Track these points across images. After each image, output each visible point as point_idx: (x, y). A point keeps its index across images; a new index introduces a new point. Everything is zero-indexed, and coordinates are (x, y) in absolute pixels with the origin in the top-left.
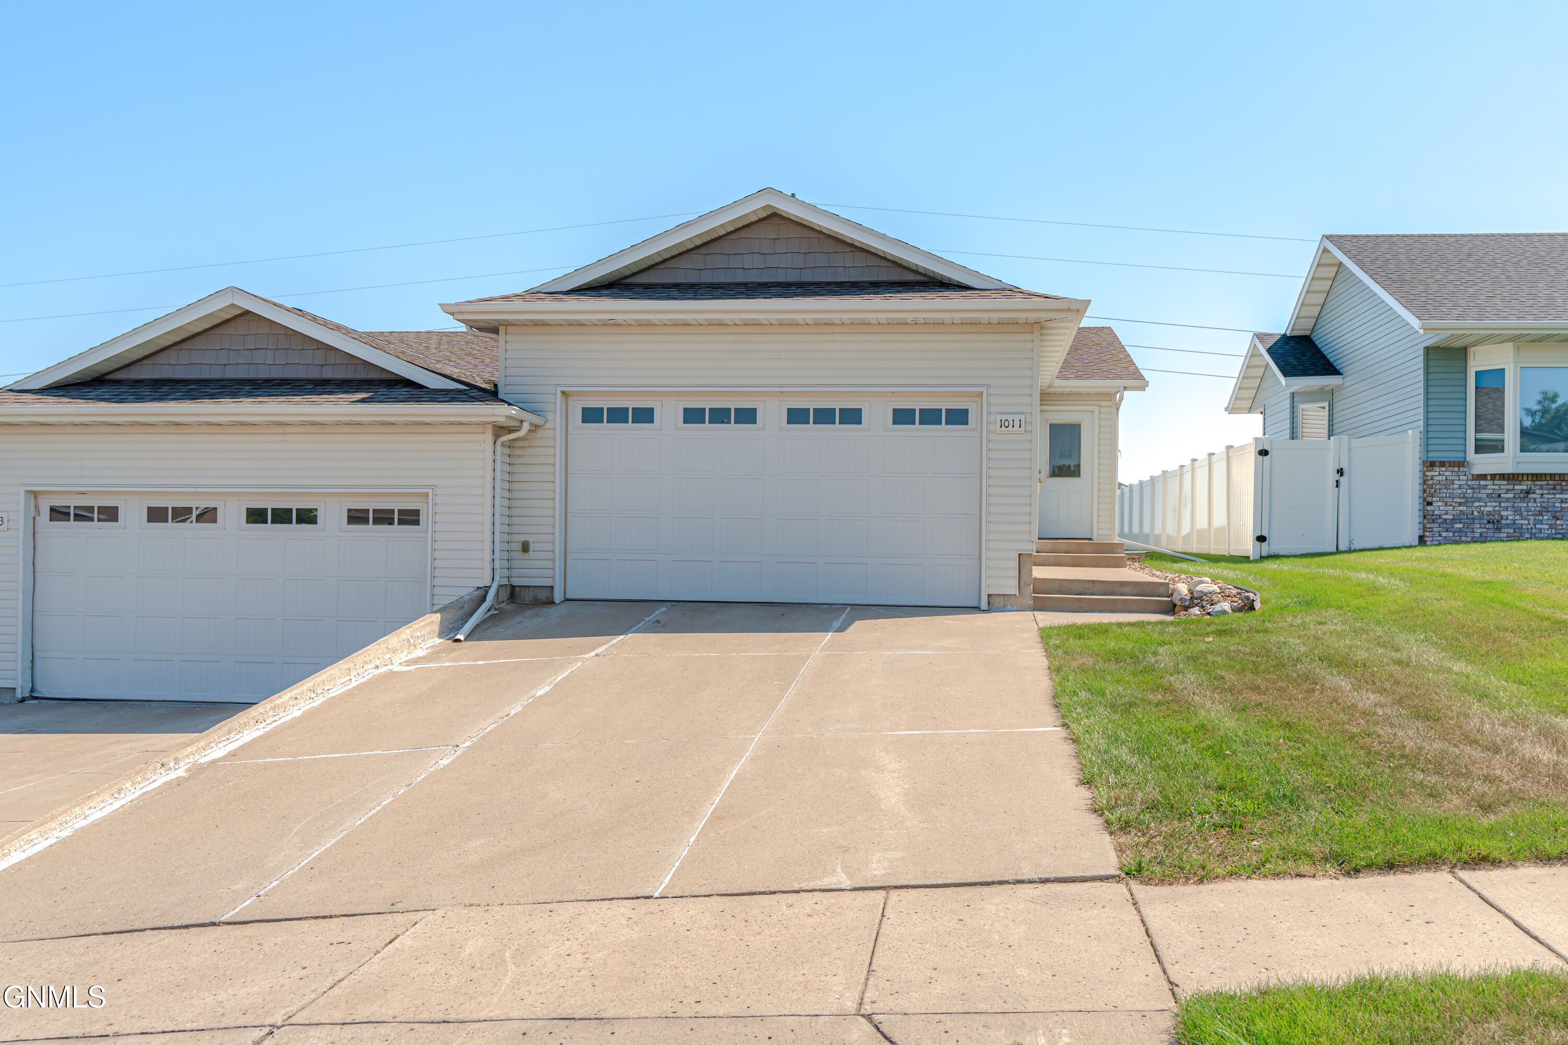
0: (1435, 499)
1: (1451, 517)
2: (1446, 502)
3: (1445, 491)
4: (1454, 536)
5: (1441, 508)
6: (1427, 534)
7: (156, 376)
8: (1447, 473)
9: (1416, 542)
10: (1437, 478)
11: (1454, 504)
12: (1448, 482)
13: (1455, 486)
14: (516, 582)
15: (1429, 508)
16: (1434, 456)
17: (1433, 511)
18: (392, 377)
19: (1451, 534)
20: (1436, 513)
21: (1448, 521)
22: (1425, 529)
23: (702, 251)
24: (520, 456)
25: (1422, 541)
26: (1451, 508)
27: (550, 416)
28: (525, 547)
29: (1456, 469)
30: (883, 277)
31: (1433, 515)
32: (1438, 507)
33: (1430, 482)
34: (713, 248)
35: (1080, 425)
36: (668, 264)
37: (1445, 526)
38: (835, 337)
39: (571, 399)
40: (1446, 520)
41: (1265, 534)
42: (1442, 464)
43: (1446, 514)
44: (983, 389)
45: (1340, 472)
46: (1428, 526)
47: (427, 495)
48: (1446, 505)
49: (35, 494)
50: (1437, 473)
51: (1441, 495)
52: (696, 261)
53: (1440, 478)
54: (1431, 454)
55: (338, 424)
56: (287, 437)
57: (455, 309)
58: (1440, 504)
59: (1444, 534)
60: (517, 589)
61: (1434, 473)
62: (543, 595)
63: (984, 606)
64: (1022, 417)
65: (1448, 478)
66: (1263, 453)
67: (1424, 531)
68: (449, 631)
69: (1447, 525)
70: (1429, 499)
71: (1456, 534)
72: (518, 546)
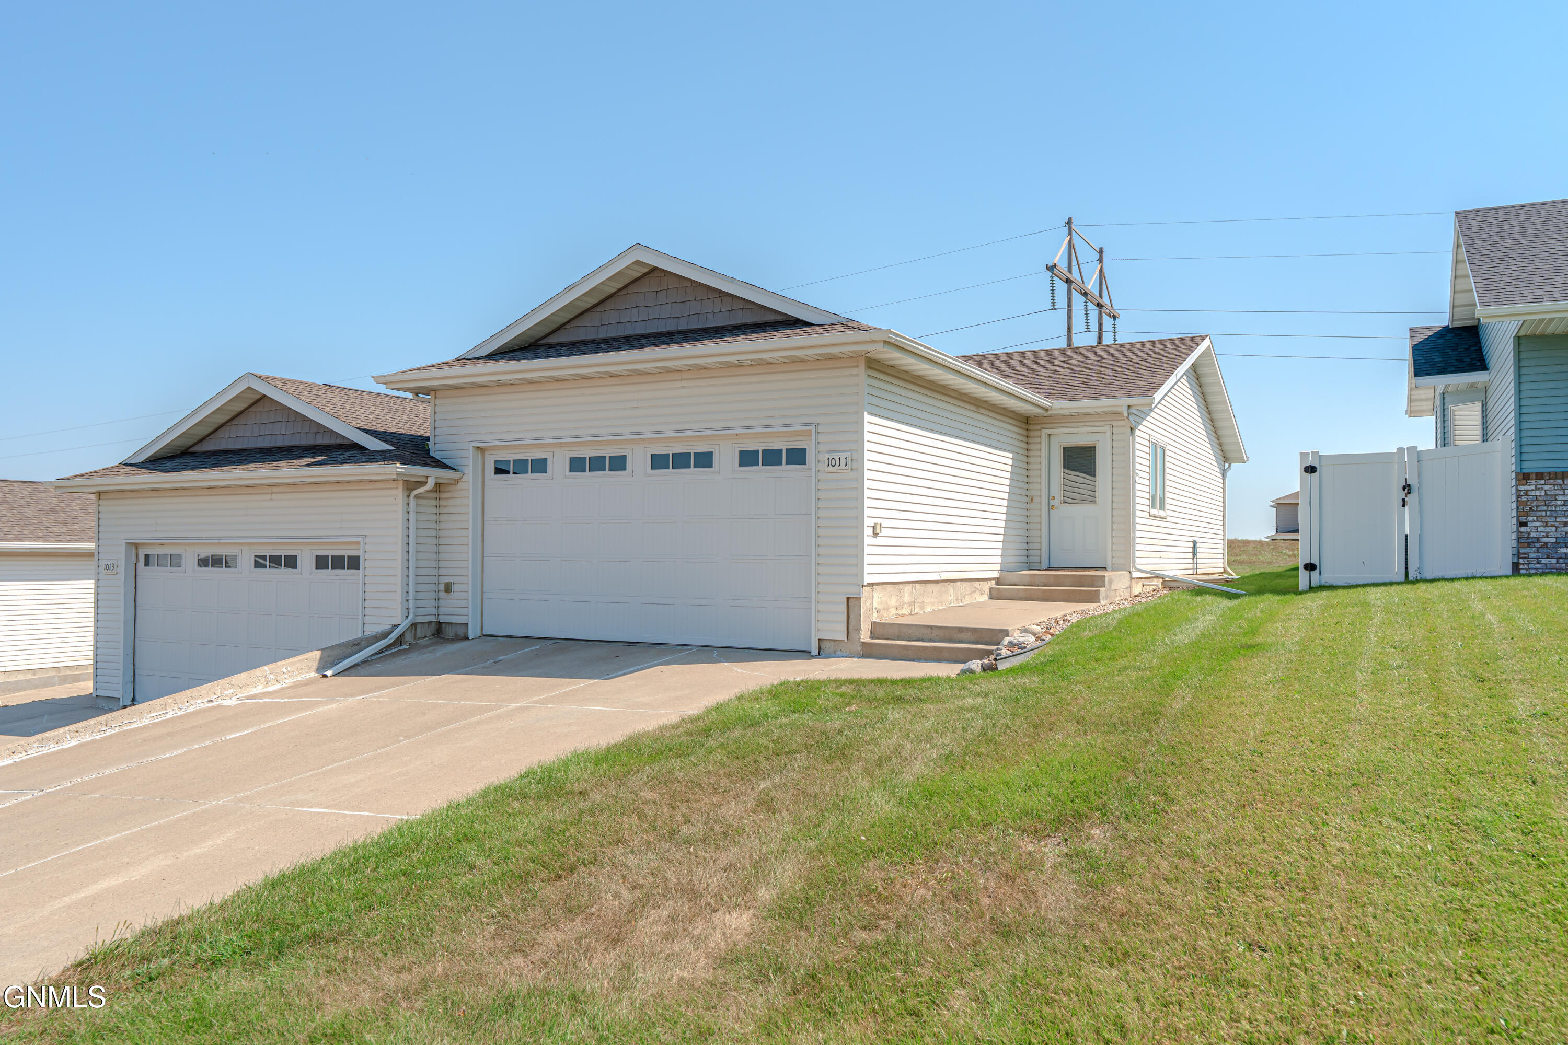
0: (1530, 519)
1: (1554, 540)
2: (1546, 522)
3: (1545, 508)
4: (1557, 563)
5: (1539, 529)
6: (1521, 561)
7: (217, 448)
8: (1546, 487)
9: (1509, 572)
10: (1533, 493)
11: (1557, 524)
12: (1549, 498)
13: (1559, 503)
14: (443, 619)
15: (1523, 529)
16: (1529, 467)
17: (1529, 533)
18: (346, 442)
19: (1554, 561)
20: (1532, 535)
21: (1549, 545)
22: (1518, 555)
23: (600, 308)
24: (445, 506)
25: (1516, 569)
26: (1554, 529)
27: (466, 470)
28: (448, 588)
29: (1560, 481)
30: (747, 320)
31: (1528, 538)
32: (1535, 528)
33: (1524, 498)
34: (609, 305)
35: (1095, 447)
36: (573, 324)
37: (1545, 551)
38: (684, 384)
39: (486, 454)
40: (1546, 543)
41: (1315, 561)
42: (1539, 476)
43: (1547, 536)
44: (812, 428)
45: (1407, 488)
46: (1522, 551)
47: (358, 543)
48: (1546, 526)
49: (136, 546)
50: (1533, 487)
51: (1539, 514)
52: (594, 319)
53: (1538, 493)
54: (1525, 465)
55: (304, 484)
56: (274, 496)
57: (388, 379)
58: (1538, 524)
59: (1544, 561)
60: (444, 626)
61: (1530, 486)
62: (461, 632)
63: (815, 651)
64: (848, 455)
65: (1549, 493)
66: (1311, 469)
67: (1519, 558)
68: (322, 667)
69: (1547, 549)
70: (1523, 519)
71: (1561, 561)
72: (442, 587)
